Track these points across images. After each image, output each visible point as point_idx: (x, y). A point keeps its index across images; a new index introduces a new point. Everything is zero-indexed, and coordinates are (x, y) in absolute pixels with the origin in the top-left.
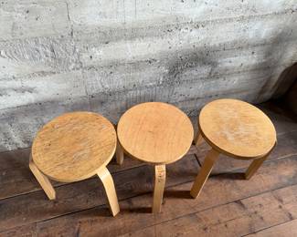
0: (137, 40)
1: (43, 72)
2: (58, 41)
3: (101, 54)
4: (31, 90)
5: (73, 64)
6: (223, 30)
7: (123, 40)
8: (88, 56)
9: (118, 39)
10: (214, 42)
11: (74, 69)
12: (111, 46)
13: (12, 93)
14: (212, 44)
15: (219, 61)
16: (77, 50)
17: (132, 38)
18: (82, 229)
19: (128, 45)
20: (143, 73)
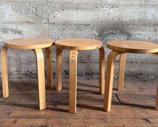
0: (79, 10)
1: (29, 22)
2: (40, 5)
3: (60, 16)
4: (20, 33)
5: (45, 20)
6: (129, 10)
7: (71, 10)
8: (53, 16)
9: (69, 8)
10: (126, 19)
11: (44, 23)
12: (65, 12)
13: (10, 32)
14: (124, 19)
15: (132, 33)
16: (48, 12)
17: (77, 9)
18: (14, 112)
19: (75, 12)
20: (82, 32)
